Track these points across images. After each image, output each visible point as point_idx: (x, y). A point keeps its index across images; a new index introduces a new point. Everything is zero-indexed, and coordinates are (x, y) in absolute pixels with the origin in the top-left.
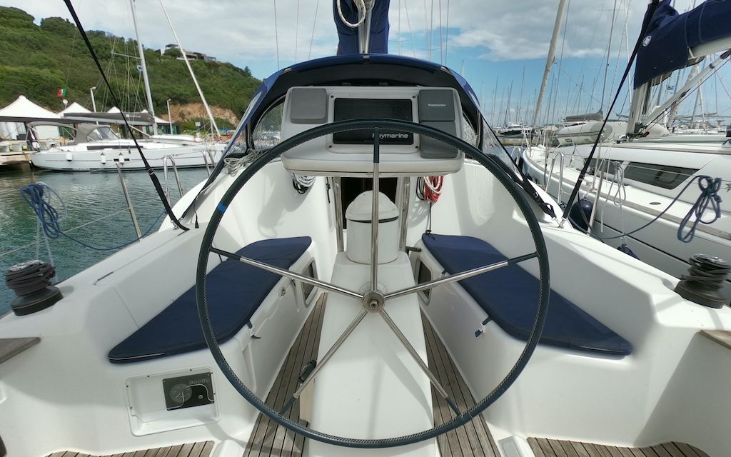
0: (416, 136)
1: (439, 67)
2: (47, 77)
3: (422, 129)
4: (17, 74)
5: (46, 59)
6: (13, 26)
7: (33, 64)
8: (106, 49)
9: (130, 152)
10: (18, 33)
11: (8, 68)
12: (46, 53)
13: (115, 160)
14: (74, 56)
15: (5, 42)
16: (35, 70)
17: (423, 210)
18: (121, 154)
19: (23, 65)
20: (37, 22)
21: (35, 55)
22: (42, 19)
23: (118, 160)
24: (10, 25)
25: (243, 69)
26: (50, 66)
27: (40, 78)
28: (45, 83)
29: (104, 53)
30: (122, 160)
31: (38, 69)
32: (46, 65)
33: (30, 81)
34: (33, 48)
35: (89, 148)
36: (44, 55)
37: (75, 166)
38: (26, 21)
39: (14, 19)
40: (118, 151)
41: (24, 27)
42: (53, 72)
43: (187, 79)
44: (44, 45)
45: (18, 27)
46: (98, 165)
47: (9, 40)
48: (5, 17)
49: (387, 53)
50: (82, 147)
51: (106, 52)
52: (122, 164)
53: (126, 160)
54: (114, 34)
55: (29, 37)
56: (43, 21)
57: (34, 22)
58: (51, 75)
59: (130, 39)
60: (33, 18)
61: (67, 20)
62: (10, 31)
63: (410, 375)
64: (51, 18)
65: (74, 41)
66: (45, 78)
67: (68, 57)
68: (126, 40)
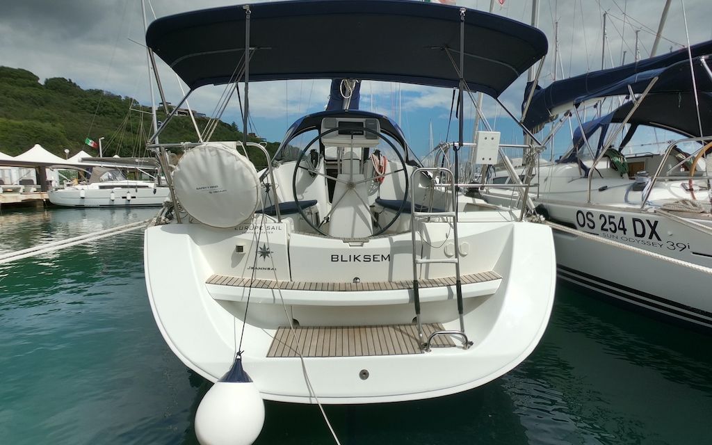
0: (365, 132)
1: (382, 116)
2: (48, 130)
3: (367, 129)
4: (21, 127)
5: (48, 114)
6: (19, 86)
7: (35, 119)
8: (104, 105)
9: (136, 191)
10: (24, 92)
11: (12, 121)
12: (48, 109)
13: (123, 198)
14: (73, 111)
15: (11, 99)
16: (38, 124)
17: (375, 187)
18: (128, 192)
19: (26, 119)
20: (42, 82)
21: (38, 111)
22: (47, 79)
23: (125, 198)
24: (17, 85)
25: (231, 124)
26: (52, 120)
27: (42, 131)
28: (46, 135)
29: (102, 109)
30: (129, 198)
31: (40, 123)
32: (47, 119)
33: (32, 134)
34: (35, 104)
35: (101, 187)
36: (47, 111)
37: (86, 203)
38: (33, 82)
39: (20, 79)
40: (127, 190)
41: (30, 85)
42: (54, 126)
43: (178, 133)
44: (47, 102)
45: (24, 86)
46: (107, 202)
47: (16, 97)
48: (13, 77)
49: (358, 109)
50: (95, 186)
51: (104, 109)
52: (129, 201)
53: (132, 197)
54: (112, 92)
55: (34, 95)
56: (47, 81)
57: (39, 81)
58: (52, 128)
59: (127, 97)
60: (38, 79)
61: (70, 80)
62: (17, 90)
63: (362, 214)
64: (55, 79)
65: (75, 99)
66: (46, 130)
67: (69, 112)
68: (123, 98)
